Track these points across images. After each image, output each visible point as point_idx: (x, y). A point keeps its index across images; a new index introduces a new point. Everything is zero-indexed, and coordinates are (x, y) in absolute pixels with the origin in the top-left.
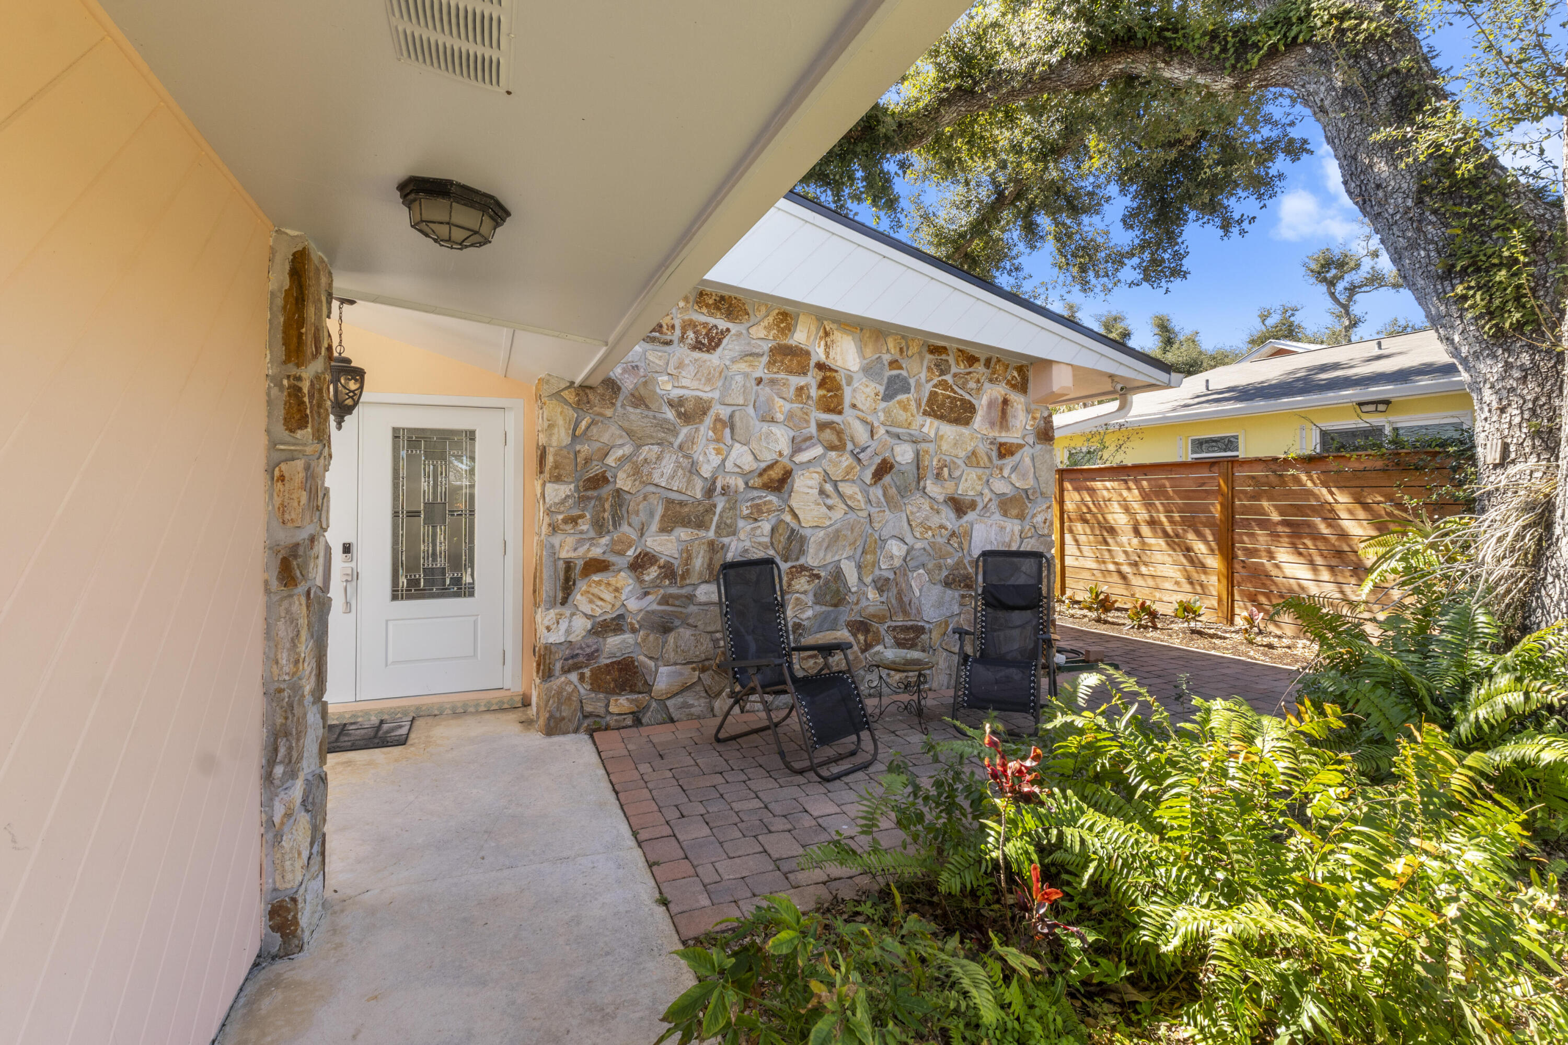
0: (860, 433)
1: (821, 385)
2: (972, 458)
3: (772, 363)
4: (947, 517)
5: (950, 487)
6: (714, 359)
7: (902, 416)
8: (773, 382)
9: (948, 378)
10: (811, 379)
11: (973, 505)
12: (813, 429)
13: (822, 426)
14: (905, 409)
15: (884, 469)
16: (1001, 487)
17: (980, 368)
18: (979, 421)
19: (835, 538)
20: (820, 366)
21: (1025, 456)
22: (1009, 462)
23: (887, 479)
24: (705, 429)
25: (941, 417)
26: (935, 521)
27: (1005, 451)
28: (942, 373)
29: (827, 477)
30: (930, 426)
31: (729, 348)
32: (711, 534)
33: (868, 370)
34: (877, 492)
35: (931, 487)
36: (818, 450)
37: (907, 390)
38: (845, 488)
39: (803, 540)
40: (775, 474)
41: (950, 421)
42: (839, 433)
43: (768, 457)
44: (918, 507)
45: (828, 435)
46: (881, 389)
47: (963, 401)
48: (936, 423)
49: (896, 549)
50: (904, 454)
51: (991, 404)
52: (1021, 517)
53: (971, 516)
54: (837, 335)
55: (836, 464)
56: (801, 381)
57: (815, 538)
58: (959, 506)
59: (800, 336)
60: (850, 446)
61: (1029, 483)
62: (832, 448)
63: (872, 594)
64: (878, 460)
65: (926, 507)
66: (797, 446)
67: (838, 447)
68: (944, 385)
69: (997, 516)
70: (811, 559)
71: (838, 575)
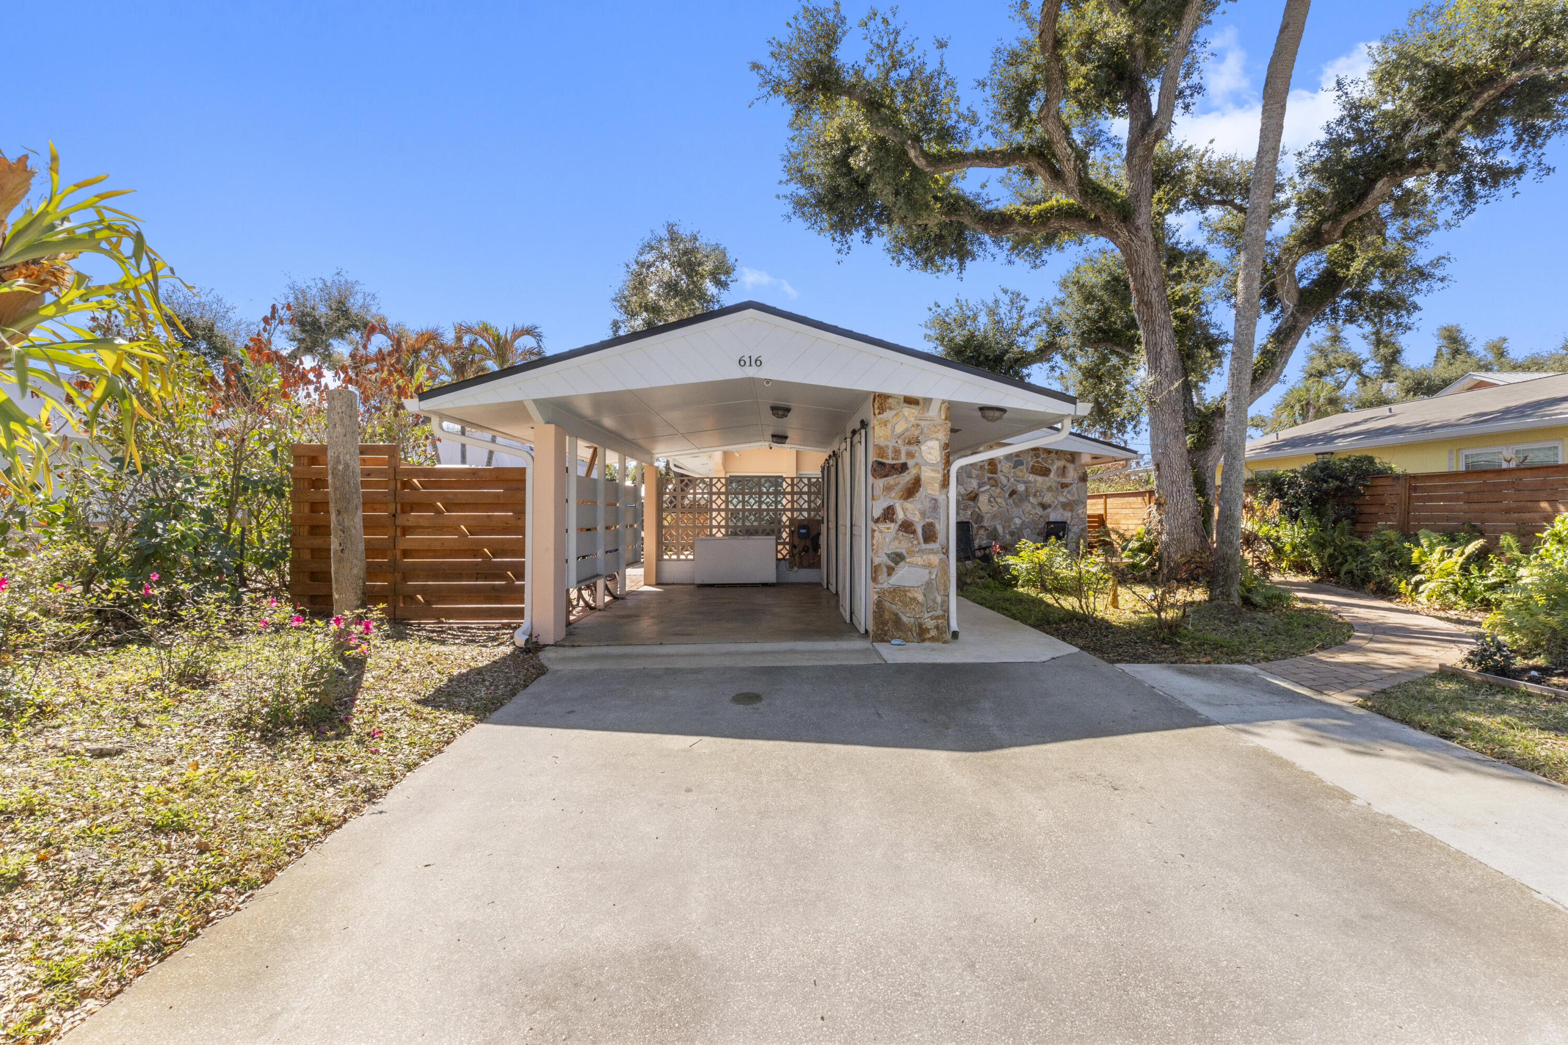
0: (1004, 481)
1: (989, 465)
2: (1050, 489)
4: (1039, 511)
5: (1040, 499)
7: (1020, 474)
9: (1040, 459)
10: (985, 463)
11: (1050, 506)
12: (986, 480)
13: (989, 479)
14: (1022, 472)
15: (1013, 493)
16: (1062, 499)
17: (1053, 455)
18: (1052, 475)
19: (994, 517)
21: (1074, 488)
22: (1066, 490)
23: (1014, 497)
25: (1037, 474)
26: (1033, 512)
27: (1064, 486)
28: (1037, 458)
29: (991, 496)
30: (1032, 477)
33: (1007, 459)
34: (1011, 501)
35: (1032, 499)
36: (988, 487)
37: (1022, 464)
38: (999, 500)
39: (982, 517)
40: (972, 495)
41: (1040, 476)
42: (996, 481)
43: (970, 490)
44: (1027, 507)
45: (992, 482)
46: (1012, 465)
47: (1046, 468)
48: (1034, 476)
50: (1021, 488)
51: (1058, 468)
52: (1072, 510)
53: (1049, 510)
55: (995, 492)
57: (987, 516)
58: (1044, 506)
60: (1000, 485)
61: (1076, 497)
62: (993, 486)
63: (1008, 537)
64: (1011, 490)
65: (1030, 507)
66: (980, 486)
67: (996, 486)
68: (1038, 462)
69: (1061, 510)
70: (985, 524)
71: (995, 529)
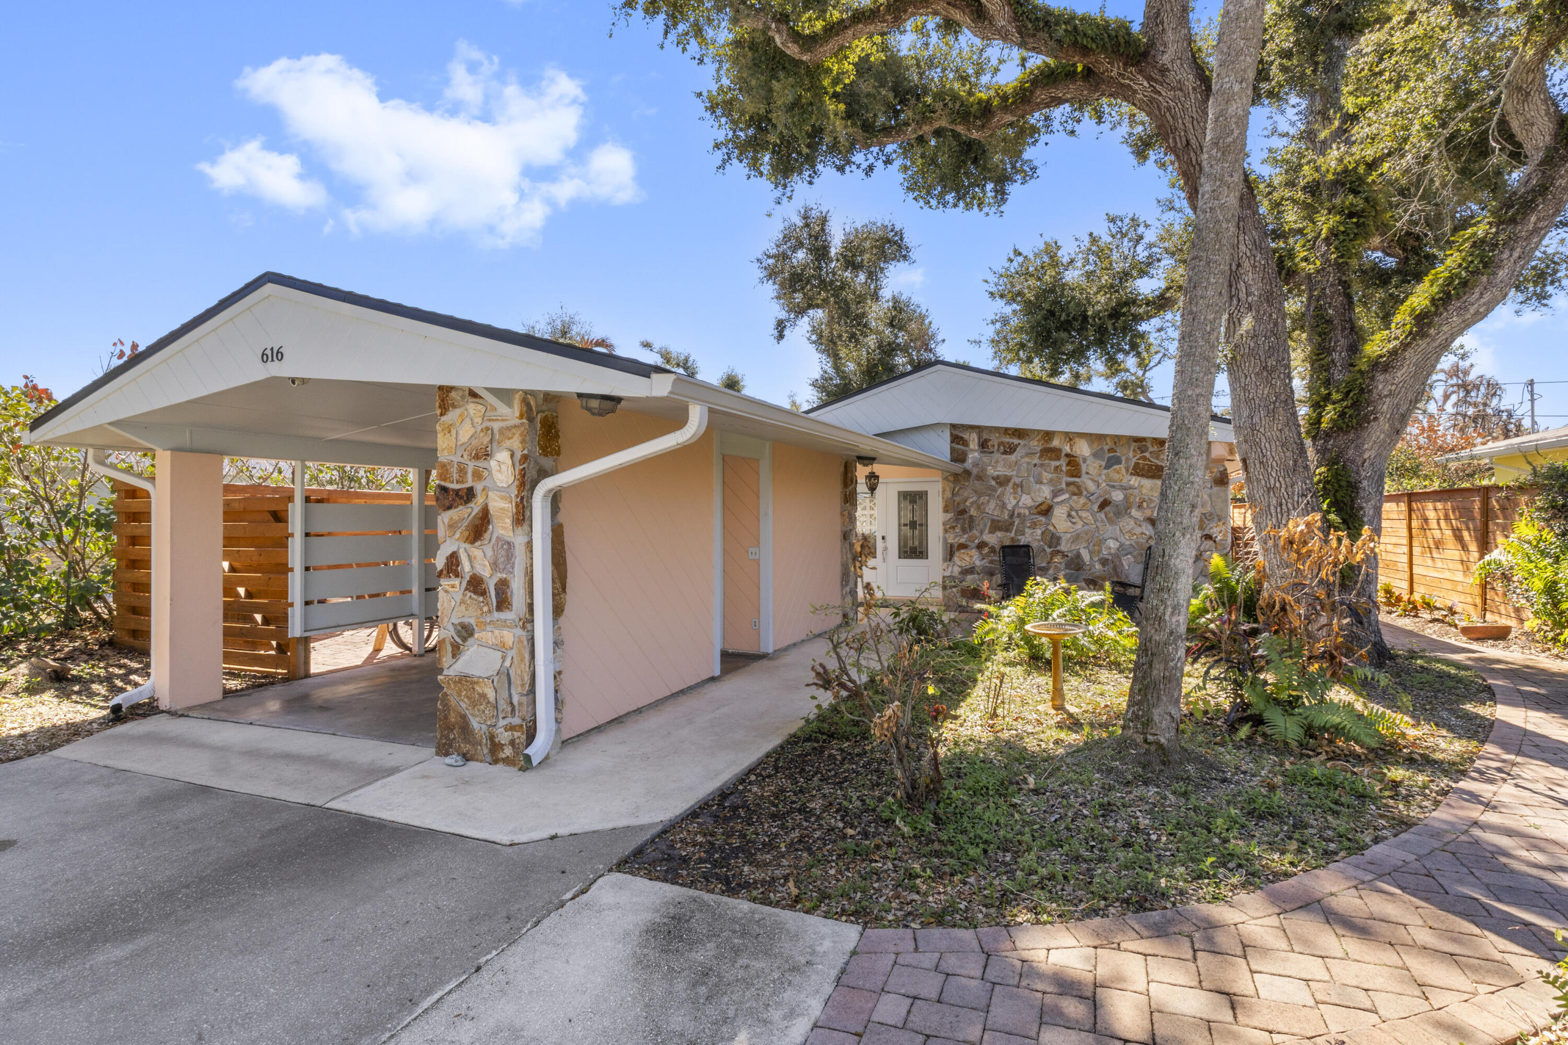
0: (1091, 486)
1: (1068, 464)
3: (1040, 457)
5: (1148, 513)
6: (1013, 458)
7: (1116, 476)
8: (1042, 465)
9: (1147, 455)
10: (1063, 462)
12: (1064, 486)
13: (1068, 484)
14: (1118, 473)
15: (1105, 504)
19: (1077, 538)
20: (1067, 455)
21: (1203, 495)
23: (1107, 509)
24: (1009, 489)
25: (1142, 476)
26: (1138, 530)
28: (1143, 452)
29: (1072, 509)
30: (1134, 481)
31: (1019, 452)
32: (1013, 534)
33: (1095, 455)
34: (1102, 515)
35: (1135, 512)
36: (1066, 496)
37: (1119, 463)
38: (1084, 514)
39: (1059, 539)
40: (1043, 507)
41: (1148, 477)
42: (1078, 487)
43: (1040, 500)
44: (1127, 523)
45: (1072, 488)
46: (1104, 464)
47: (1157, 466)
48: (1139, 479)
49: (1113, 544)
50: (1118, 496)
54: (1077, 440)
55: (1077, 502)
56: (1057, 463)
57: (1065, 538)
58: (1155, 523)
59: (1056, 443)
60: (1085, 493)
61: (1207, 509)
62: (1074, 494)
63: (1098, 566)
64: (1101, 499)
65: (1132, 523)
66: (1055, 494)
67: (1079, 493)
68: (1144, 458)
70: (1063, 547)
71: (1078, 556)
